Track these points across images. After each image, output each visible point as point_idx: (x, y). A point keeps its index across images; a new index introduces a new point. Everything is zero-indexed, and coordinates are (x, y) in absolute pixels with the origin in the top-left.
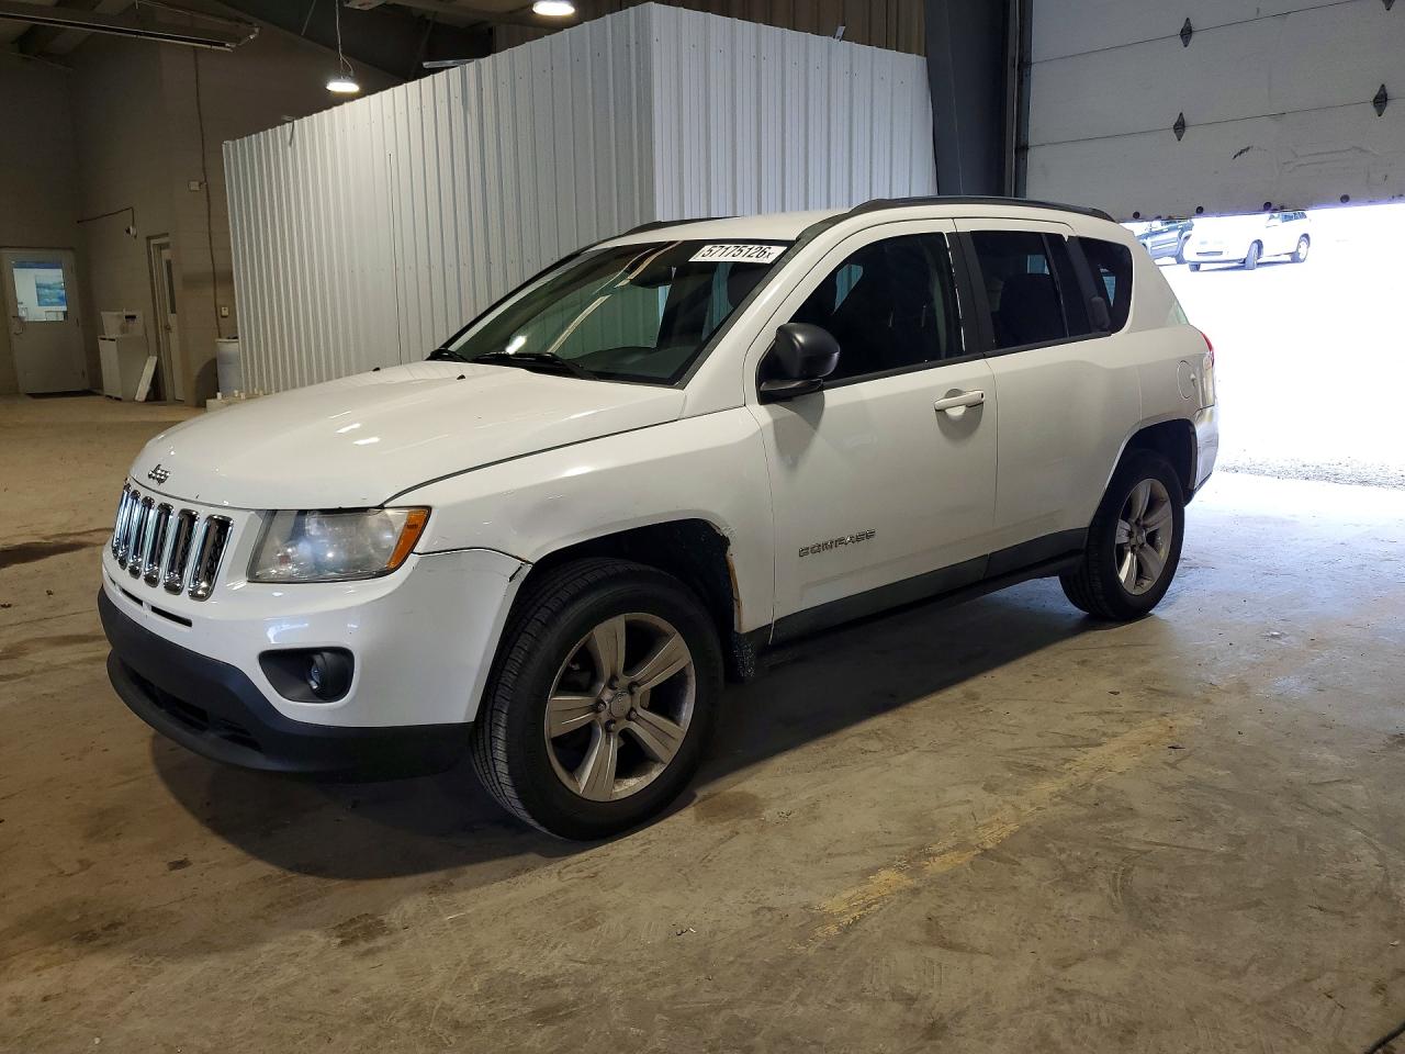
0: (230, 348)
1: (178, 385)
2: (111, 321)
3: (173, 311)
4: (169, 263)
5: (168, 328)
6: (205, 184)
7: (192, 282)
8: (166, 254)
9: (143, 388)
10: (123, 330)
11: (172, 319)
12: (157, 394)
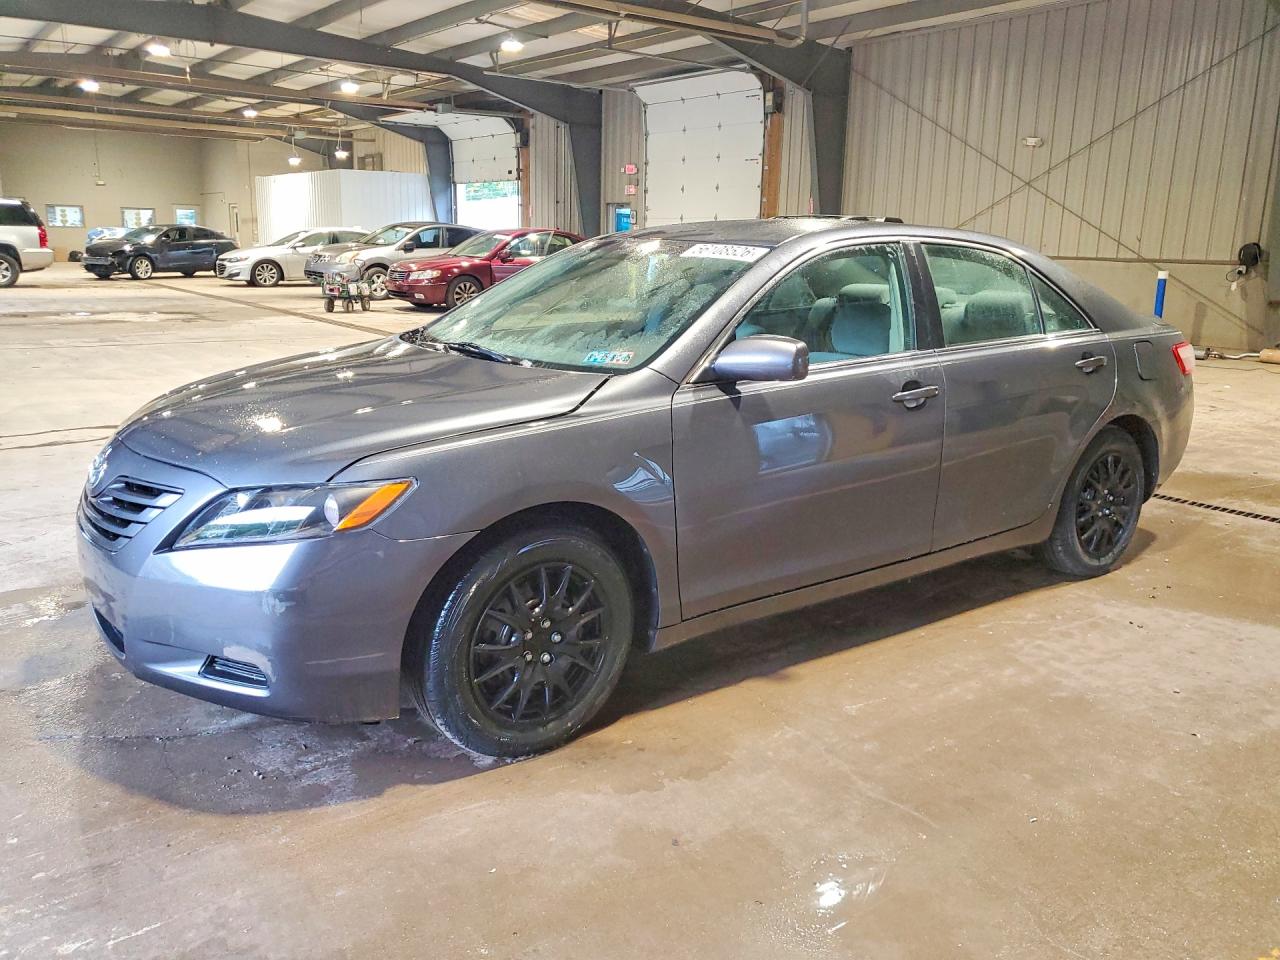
3: (237, 230)
4: (237, 215)
6: (250, 188)
11: (237, 234)
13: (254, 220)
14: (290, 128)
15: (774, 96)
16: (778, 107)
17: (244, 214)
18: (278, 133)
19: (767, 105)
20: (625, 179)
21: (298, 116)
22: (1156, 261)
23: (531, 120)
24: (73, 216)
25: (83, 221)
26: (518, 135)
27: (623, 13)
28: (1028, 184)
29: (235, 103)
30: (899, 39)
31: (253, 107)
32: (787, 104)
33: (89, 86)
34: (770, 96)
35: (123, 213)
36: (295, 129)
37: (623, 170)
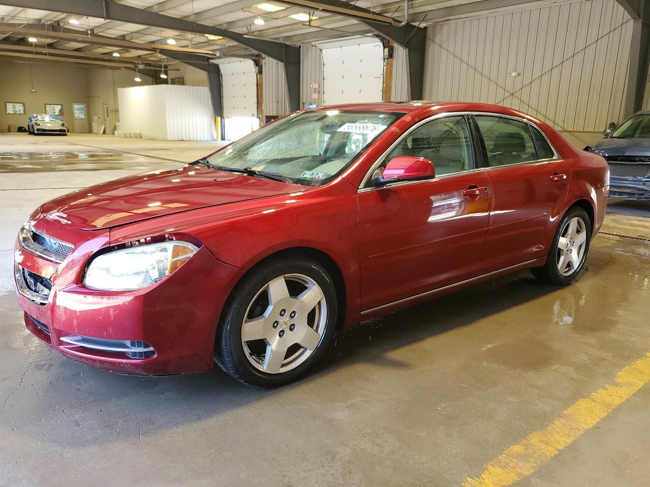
0: (118, 124)
1: (108, 131)
2: (95, 118)
3: (108, 116)
4: (107, 108)
5: (106, 120)
6: (114, 94)
7: (112, 111)
8: (107, 106)
9: (102, 132)
10: (98, 120)
11: (107, 118)
12: (104, 133)
13: (117, 111)
14: (135, 63)
15: (389, 50)
16: (391, 55)
17: (112, 108)
18: (130, 66)
19: (385, 54)
20: (313, 91)
21: (139, 57)
22: (571, 132)
23: (263, 60)
24: (19, 108)
25: (25, 110)
26: (257, 68)
27: (321, 9)
28: (512, 94)
29: (108, 49)
30: (450, 23)
31: (118, 52)
32: (395, 54)
33: (32, 40)
34: (386, 50)
35: (45, 107)
36: (138, 64)
37: (312, 86)
